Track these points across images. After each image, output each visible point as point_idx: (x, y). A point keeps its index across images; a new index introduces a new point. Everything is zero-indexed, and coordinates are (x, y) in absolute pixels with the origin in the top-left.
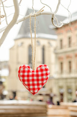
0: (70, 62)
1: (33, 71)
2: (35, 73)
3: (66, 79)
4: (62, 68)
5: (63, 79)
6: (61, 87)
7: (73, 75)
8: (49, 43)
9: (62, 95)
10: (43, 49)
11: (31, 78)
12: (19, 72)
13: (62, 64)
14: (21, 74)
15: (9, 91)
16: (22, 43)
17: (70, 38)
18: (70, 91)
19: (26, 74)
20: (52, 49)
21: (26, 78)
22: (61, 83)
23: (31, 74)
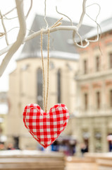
0: (98, 93)
1: (45, 114)
2: (48, 117)
3: (93, 118)
4: (86, 102)
5: (88, 118)
6: (85, 131)
7: (103, 112)
8: (67, 65)
9: (86, 141)
10: (59, 75)
11: (41, 124)
12: (25, 114)
13: (86, 96)
14: (28, 117)
15: (8, 136)
16: (28, 66)
17: (98, 58)
18: (98, 135)
19: (34, 117)
20: (72, 74)
21: (34, 124)
22: (86, 124)
23: (41, 117)
